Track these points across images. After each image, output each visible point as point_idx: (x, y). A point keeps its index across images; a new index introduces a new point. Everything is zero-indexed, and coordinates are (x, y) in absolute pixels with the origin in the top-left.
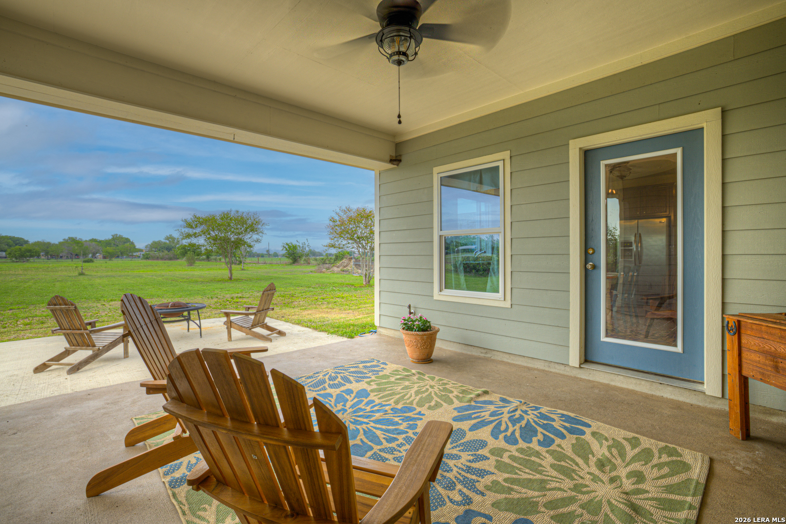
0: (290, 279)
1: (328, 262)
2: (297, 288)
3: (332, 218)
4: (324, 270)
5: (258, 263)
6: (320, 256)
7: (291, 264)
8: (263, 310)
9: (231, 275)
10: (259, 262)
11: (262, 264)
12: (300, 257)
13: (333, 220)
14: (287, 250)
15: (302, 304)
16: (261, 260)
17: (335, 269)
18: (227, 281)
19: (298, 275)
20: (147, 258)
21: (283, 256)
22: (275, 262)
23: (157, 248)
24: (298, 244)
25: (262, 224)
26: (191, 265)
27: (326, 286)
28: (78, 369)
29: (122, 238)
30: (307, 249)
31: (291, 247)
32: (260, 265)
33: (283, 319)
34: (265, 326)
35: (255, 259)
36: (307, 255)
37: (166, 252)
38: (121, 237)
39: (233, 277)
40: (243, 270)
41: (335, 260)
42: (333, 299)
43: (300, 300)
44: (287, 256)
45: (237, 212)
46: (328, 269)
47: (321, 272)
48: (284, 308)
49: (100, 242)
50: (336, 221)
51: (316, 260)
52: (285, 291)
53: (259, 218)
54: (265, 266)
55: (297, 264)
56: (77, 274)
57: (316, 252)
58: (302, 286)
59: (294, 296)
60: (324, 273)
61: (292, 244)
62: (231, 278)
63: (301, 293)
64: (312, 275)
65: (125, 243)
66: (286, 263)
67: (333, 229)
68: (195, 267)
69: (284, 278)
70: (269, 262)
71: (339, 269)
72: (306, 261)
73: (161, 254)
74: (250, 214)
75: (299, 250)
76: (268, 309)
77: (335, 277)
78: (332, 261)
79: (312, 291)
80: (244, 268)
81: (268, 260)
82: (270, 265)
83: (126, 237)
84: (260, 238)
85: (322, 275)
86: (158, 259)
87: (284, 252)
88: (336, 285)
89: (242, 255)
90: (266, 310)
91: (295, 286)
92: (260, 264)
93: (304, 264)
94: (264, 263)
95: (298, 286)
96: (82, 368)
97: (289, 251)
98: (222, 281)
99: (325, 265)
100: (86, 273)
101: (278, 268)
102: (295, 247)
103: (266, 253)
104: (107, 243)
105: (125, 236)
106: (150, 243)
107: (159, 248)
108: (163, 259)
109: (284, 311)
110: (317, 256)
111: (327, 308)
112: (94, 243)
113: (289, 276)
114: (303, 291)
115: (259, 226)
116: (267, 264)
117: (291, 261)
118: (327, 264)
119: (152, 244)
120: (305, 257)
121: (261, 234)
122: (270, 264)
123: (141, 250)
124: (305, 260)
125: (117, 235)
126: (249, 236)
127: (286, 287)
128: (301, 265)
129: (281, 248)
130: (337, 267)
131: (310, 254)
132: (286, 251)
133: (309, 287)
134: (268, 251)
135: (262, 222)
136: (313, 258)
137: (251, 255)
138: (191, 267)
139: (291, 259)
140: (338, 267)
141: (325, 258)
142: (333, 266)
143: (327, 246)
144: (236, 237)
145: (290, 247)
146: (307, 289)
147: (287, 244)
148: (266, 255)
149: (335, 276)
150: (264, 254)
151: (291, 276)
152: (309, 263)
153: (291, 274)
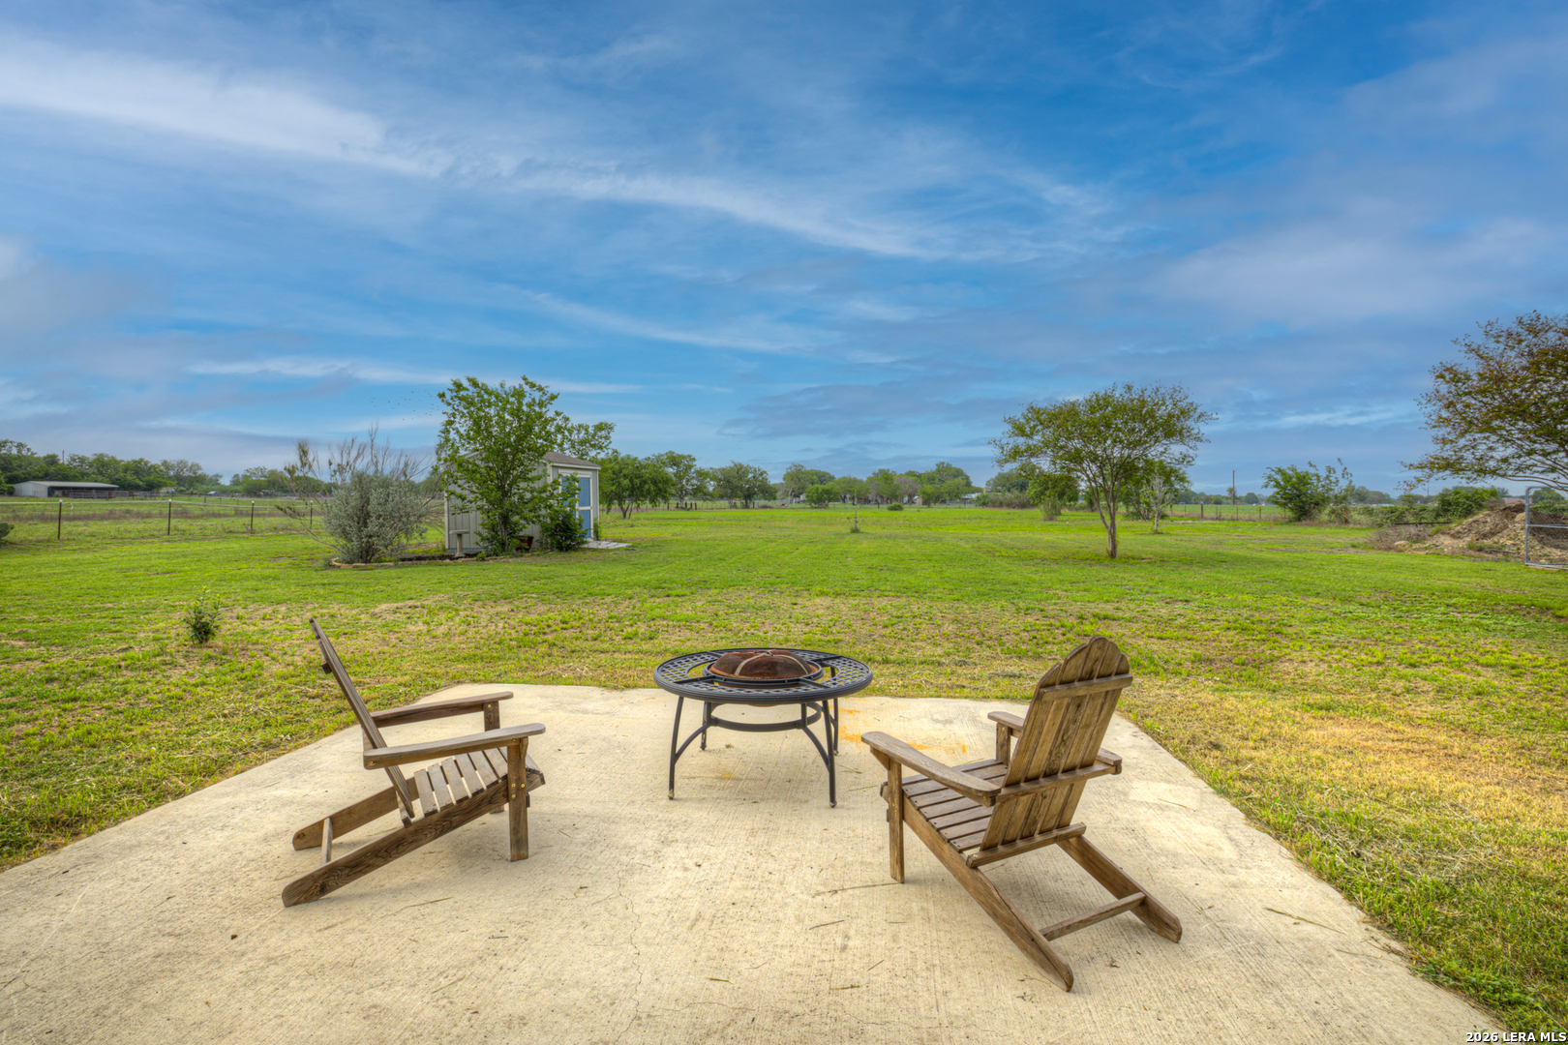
0: (1278, 565)
1: (1411, 519)
2: (1300, 601)
3: (1447, 370)
4: (1402, 542)
5: (1202, 517)
6: (1380, 502)
7: (1290, 521)
8: (1050, 774)
9: (1114, 547)
10: (1205, 514)
11: (1212, 519)
12: (1317, 504)
13: (1452, 375)
14: (1278, 485)
15: (1310, 680)
16: (1210, 510)
17: (1446, 541)
18: (1100, 562)
19: (1308, 555)
20: (984, 504)
21: (1273, 501)
22: (1247, 516)
23: (1004, 486)
24: (1312, 471)
25: (1196, 416)
26: (1051, 519)
27: (1416, 600)
28: (324, 890)
29: (951, 469)
30: (1344, 484)
31: (1291, 478)
32: (1205, 522)
33: (1211, 761)
34: (1073, 840)
35: (1195, 509)
36: (1341, 499)
37: (1017, 493)
38: (949, 467)
39: (1120, 549)
40: (1157, 532)
41: (1438, 515)
42: (1459, 668)
43: (1306, 656)
44: (1283, 501)
45: (1129, 388)
46: (1417, 539)
47: (1389, 549)
48: (1235, 685)
49: (919, 476)
50: (1468, 378)
51: (1370, 512)
52: (1257, 609)
53: (1189, 400)
54: (1218, 524)
55: (1308, 521)
56: (849, 531)
57: (1368, 492)
58: (1318, 595)
59: (1284, 630)
60: (1401, 551)
61: (1294, 470)
62: (1113, 555)
63: (1313, 621)
64: (1356, 557)
65: (955, 476)
66: (1275, 520)
67: (1450, 405)
68: (1057, 523)
69: (1261, 562)
70: (1229, 517)
71: (1462, 543)
72: (1339, 515)
73: (1008, 495)
74: (1162, 391)
75: (1317, 488)
76: (1086, 765)
77: (1451, 570)
78: (1428, 517)
79: (1358, 619)
80: (1159, 530)
81: (1227, 510)
82: (1231, 523)
83: (958, 467)
84: (1191, 452)
85: (1393, 557)
86: (1001, 505)
87: (1270, 492)
88: (1462, 600)
89: (1155, 498)
90: (1068, 770)
91: (1294, 590)
92: (1206, 519)
93: (1330, 521)
94: (1217, 519)
95: (1305, 593)
96: (338, 886)
97: (1285, 488)
98: (1090, 560)
99: (1402, 529)
100: (862, 529)
101: (1250, 532)
102: (1303, 480)
103: (1226, 494)
104: (931, 479)
105: (955, 465)
106: (994, 477)
107: (1008, 485)
108: (1010, 505)
109: (1230, 702)
110: (1372, 503)
111: (1437, 721)
112: (910, 478)
113: (1278, 557)
114: (1320, 616)
115: (1190, 423)
116: (1223, 519)
117: (1289, 514)
118: (1407, 524)
119: (996, 478)
120: (1336, 503)
121: (1192, 444)
122: (1233, 519)
123: (978, 490)
124: (1333, 512)
125: (943, 463)
126: (1161, 449)
127: (1263, 594)
128: (1321, 524)
129: (1263, 481)
130: (1453, 536)
131: (1349, 498)
132: (1276, 490)
133: (1347, 600)
134: (1232, 490)
135: (1198, 411)
136: (1360, 506)
137: (1187, 498)
138: (1049, 523)
139: (1292, 509)
140: (1456, 536)
141: (1401, 507)
142: (1437, 532)
143: (1421, 467)
144: (1126, 452)
145: (1288, 479)
146: (1337, 607)
147: (1280, 471)
148: (1227, 498)
149: (1448, 563)
150: (1223, 497)
151: (1286, 556)
152: (1347, 522)
153: (1287, 551)
